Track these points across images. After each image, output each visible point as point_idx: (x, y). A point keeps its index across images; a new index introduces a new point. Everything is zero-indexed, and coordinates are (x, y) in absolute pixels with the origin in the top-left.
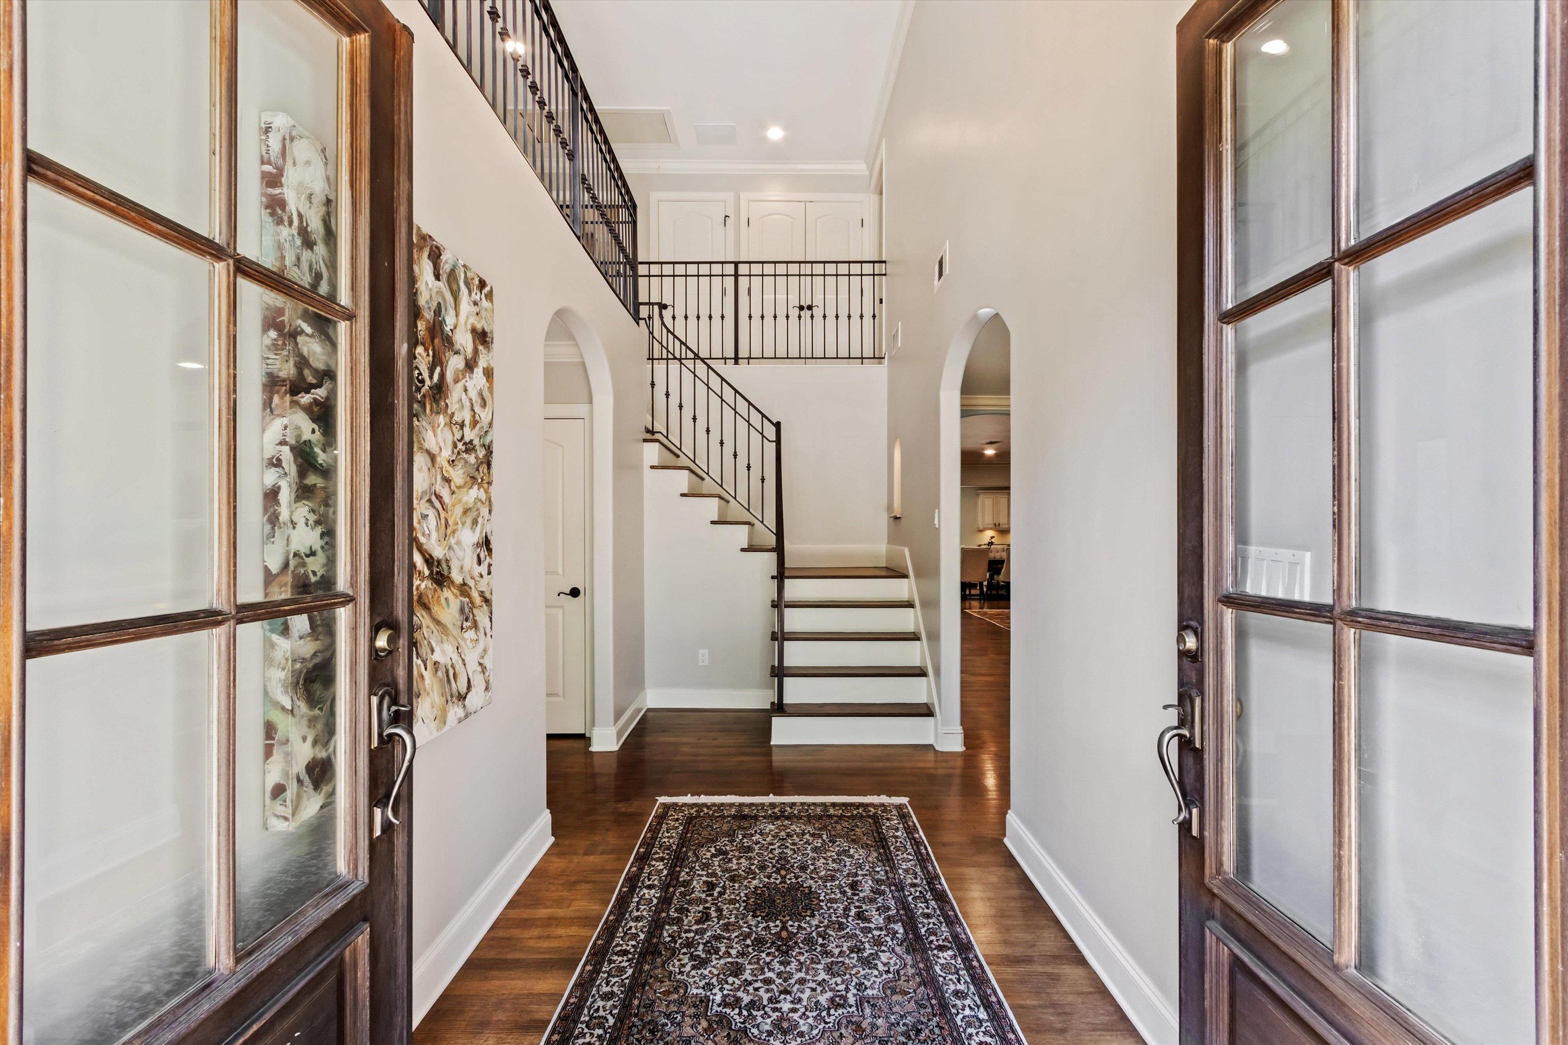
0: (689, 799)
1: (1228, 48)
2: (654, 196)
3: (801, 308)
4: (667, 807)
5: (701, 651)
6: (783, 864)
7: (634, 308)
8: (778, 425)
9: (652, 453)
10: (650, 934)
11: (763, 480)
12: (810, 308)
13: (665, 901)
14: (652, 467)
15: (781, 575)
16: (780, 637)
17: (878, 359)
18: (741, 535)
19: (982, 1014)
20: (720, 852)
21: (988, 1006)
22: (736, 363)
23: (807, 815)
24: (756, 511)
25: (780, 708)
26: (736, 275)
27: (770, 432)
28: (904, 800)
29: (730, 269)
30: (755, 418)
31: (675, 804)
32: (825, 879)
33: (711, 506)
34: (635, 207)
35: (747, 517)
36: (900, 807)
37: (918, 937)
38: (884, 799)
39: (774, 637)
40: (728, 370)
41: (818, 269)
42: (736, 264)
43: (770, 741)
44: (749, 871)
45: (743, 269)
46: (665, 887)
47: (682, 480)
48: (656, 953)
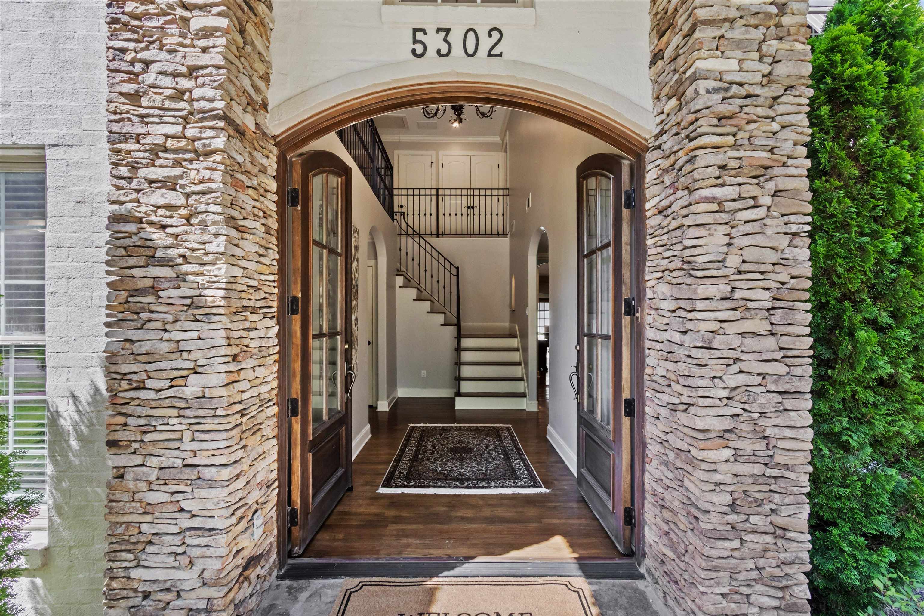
0: (422, 425)
1: (585, 182)
2: (396, 152)
3: (469, 207)
4: (413, 427)
5: (423, 371)
6: (460, 442)
7: (391, 213)
8: (458, 268)
9: (400, 281)
10: (414, 457)
11: (451, 293)
12: (473, 207)
13: (418, 450)
14: (400, 287)
15: (459, 336)
16: (459, 364)
17: (505, 235)
18: (440, 318)
19: (526, 472)
20: (436, 439)
21: (528, 470)
22: (438, 237)
23: (470, 429)
24: (448, 307)
25: (459, 394)
26: (437, 195)
27: (454, 271)
28: (510, 426)
29: (434, 192)
30: (447, 265)
31: (417, 427)
32: (476, 445)
33: (427, 305)
34: (392, 168)
35: (444, 310)
36: (507, 428)
37: (508, 458)
38: (501, 425)
39: (456, 364)
40: (433, 240)
41: (477, 192)
42: (437, 190)
43: (454, 407)
44: (448, 443)
45: (441, 192)
46: (417, 447)
47: (413, 293)
48: (417, 461)
